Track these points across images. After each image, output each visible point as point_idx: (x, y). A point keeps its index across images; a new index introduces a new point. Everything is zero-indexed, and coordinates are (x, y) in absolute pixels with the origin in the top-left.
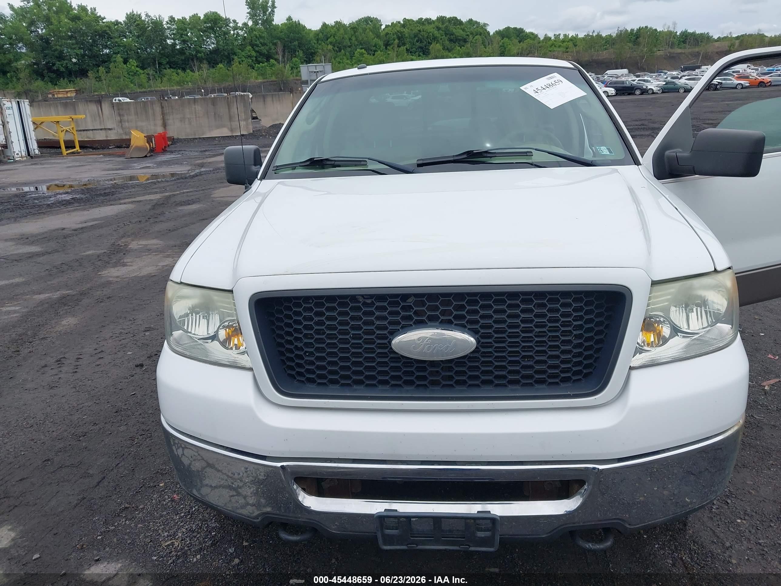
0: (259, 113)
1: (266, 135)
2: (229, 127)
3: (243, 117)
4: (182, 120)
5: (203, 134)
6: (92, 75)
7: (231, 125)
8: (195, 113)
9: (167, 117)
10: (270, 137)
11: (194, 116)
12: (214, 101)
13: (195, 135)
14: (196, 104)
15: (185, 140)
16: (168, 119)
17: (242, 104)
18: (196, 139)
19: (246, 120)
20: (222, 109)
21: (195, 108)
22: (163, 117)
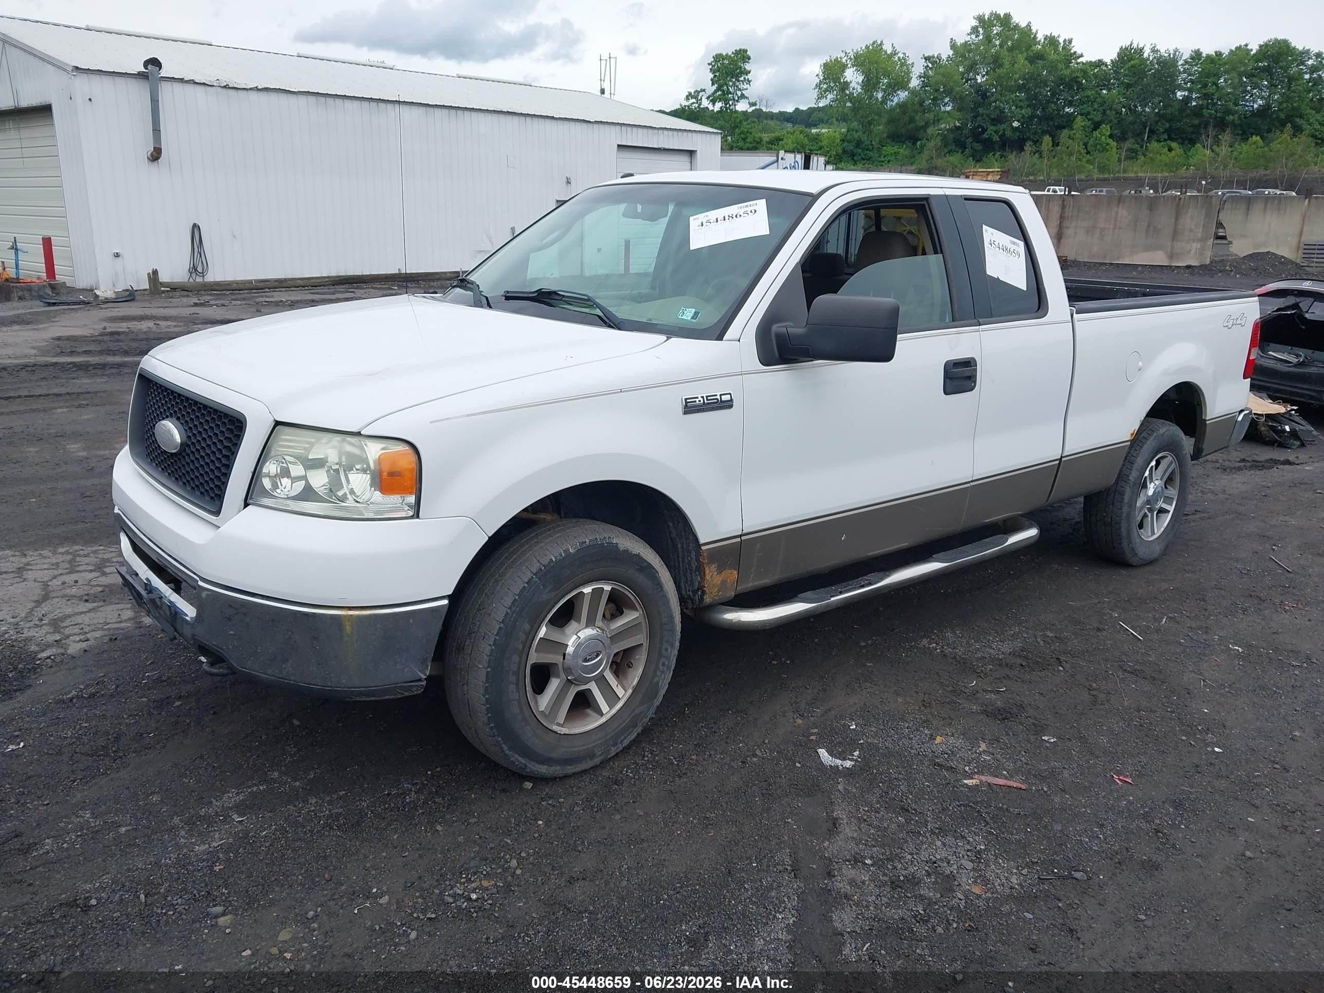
0: (1230, 230)
1: (1231, 271)
2: (1169, 250)
3: (1200, 235)
4: (1089, 231)
5: (1118, 258)
6: (1030, 149)
7: (1173, 247)
8: (1115, 220)
9: (1066, 224)
10: (1238, 276)
11: (1112, 226)
12: (1152, 204)
13: (1105, 257)
14: (1121, 205)
15: (1085, 264)
16: (1067, 228)
17: (1204, 211)
18: (1105, 264)
19: (1203, 240)
20: (1164, 218)
21: (1117, 213)
22: (1061, 222)
